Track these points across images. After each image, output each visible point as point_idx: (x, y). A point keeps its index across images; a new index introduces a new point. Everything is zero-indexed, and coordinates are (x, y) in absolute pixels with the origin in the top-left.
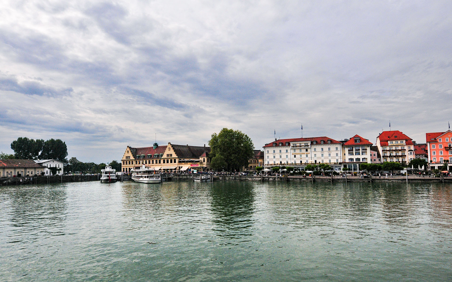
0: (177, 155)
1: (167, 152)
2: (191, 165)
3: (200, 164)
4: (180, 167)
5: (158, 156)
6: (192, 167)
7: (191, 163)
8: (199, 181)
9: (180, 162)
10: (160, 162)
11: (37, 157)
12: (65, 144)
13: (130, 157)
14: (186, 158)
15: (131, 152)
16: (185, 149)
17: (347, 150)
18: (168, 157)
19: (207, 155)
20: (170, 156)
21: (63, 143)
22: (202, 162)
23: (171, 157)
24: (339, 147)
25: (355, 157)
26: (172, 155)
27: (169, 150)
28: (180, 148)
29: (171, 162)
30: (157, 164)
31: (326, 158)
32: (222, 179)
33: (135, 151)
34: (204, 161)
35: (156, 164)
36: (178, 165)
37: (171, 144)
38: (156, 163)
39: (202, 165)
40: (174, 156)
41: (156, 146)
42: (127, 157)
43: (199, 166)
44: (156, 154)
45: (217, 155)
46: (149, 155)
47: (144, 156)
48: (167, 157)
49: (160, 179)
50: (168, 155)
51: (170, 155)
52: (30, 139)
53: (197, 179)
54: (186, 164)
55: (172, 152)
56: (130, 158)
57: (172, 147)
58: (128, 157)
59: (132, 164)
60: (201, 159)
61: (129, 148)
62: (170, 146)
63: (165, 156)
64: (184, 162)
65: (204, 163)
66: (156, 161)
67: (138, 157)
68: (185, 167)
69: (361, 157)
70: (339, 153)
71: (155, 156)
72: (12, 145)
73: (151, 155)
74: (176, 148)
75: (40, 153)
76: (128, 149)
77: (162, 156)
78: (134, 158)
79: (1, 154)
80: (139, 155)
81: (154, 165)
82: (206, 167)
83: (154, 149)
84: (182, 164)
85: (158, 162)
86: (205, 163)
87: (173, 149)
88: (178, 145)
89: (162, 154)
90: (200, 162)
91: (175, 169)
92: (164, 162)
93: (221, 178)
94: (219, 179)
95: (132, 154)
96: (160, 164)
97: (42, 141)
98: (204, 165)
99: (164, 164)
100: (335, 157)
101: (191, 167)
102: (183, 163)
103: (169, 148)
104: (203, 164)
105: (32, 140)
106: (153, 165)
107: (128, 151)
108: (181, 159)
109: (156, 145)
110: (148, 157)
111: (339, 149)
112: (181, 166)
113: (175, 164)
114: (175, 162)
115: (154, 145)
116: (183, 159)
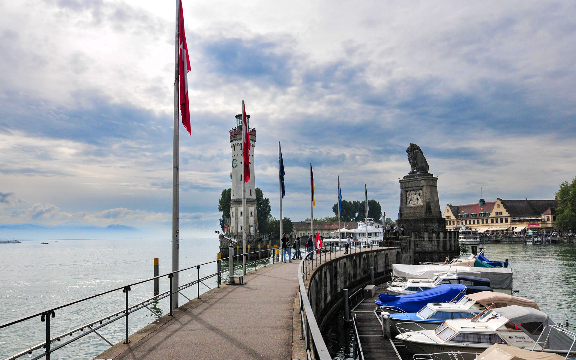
0: (508, 213)
1: (495, 210)
2: (528, 225)
3: (541, 223)
4: (513, 228)
5: (485, 215)
6: (530, 227)
7: (528, 223)
8: (531, 243)
9: (513, 221)
10: (487, 222)
11: (354, 219)
12: (380, 204)
13: (450, 216)
14: (522, 216)
15: (451, 211)
16: (521, 205)
18: (498, 216)
19: (553, 212)
20: (500, 215)
21: (377, 203)
22: (545, 221)
23: (502, 216)
26: (502, 213)
27: (499, 207)
28: (514, 204)
29: (502, 221)
30: (484, 225)
32: (568, 242)
33: (456, 209)
34: (548, 220)
35: (482, 225)
36: (510, 225)
37: (500, 200)
38: (483, 223)
39: (544, 225)
40: (505, 214)
41: (483, 203)
42: (447, 217)
43: (540, 226)
44: (482, 213)
45: (566, 211)
46: (473, 214)
47: (468, 216)
48: (496, 216)
49: (478, 240)
50: (497, 213)
51: (500, 213)
52: (348, 201)
53: (529, 242)
54: (521, 224)
55: (502, 209)
56: (450, 218)
57: (502, 203)
58: (449, 216)
59: (454, 224)
60: (544, 217)
61: (449, 206)
62: (499, 202)
63: (493, 215)
64: (519, 221)
65: (548, 222)
66: (483, 221)
67: (460, 216)
68: (519, 228)
71: (481, 215)
72: (333, 208)
73: (476, 213)
74: (508, 205)
75: (357, 215)
76: (448, 208)
77: (489, 214)
78: (455, 217)
79: (326, 217)
80: (461, 214)
82: (551, 227)
83: (479, 206)
84: (516, 224)
85: (485, 222)
86: (550, 222)
87: (504, 206)
88: (511, 200)
89: (490, 212)
90: (542, 220)
91: (507, 230)
92: (492, 222)
93: (565, 241)
94: (563, 242)
95: (453, 213)
96: (488, 225)
97: (358, 202)
98: (549, 224)
99: (492, 224)
101: (528, 227)
102: (518, 223)
103: (498, 205)
104: (546, 223)
105: (350, 202)
106: (479, 225)
107: (448, 210)
108: (515, 218)
109: (482, 201)
110: (473, 216)
112: (514, 226)
113: (507, 224)
114: (506, 221)
115: (480, 201)
116: (519, 217)
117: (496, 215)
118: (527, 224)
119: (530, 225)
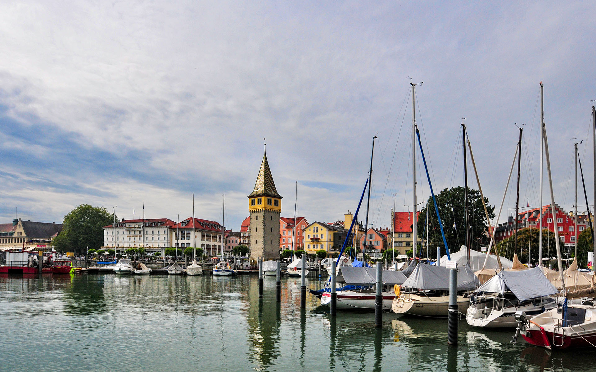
0: (26, 234)
1: (18, 230)
2: (38, 246)
3: (48, 245)
5: (10, 234)
7: (38, 244)
9: (28, 242)
10: (12, 242)
17: (174, 233)
23: (21, 236)
24: (167, 230)
25: (180, 242)
27: (20, 228)
29: (21, 241)
31: (156, 242)
35: (9, 244)
37: (21, 220)
39: (50, 246)
43: (47, 247)
44: (10, 232)
51: (20, 233)
54: (33, 245)
55: (21, 230)
57: (22, 224)
62: (20, 223)
63: (16, 235)
66: (9, 240)
68: (32, 248)
69: (185, 241)
70: (166, 236)
71: (8, 235)
74: (26, 226)
81: (7, 244)
83: (13, 224)
85: (10, 242)
87: (23, 226)
89: (14, 232)
96: (12, 244)
99: (15, 244)
100: (163, 241)
101: (37, 248)
102: (31, 243)
103: (20, 225)
109: (16, 221)
111: (166, 233)
112: (29, 246)
114: (24, 241)
115: (14, 221)
116: (32, 238)
117: (18, 235)
118: (36, 245)
119: (39, 246)
